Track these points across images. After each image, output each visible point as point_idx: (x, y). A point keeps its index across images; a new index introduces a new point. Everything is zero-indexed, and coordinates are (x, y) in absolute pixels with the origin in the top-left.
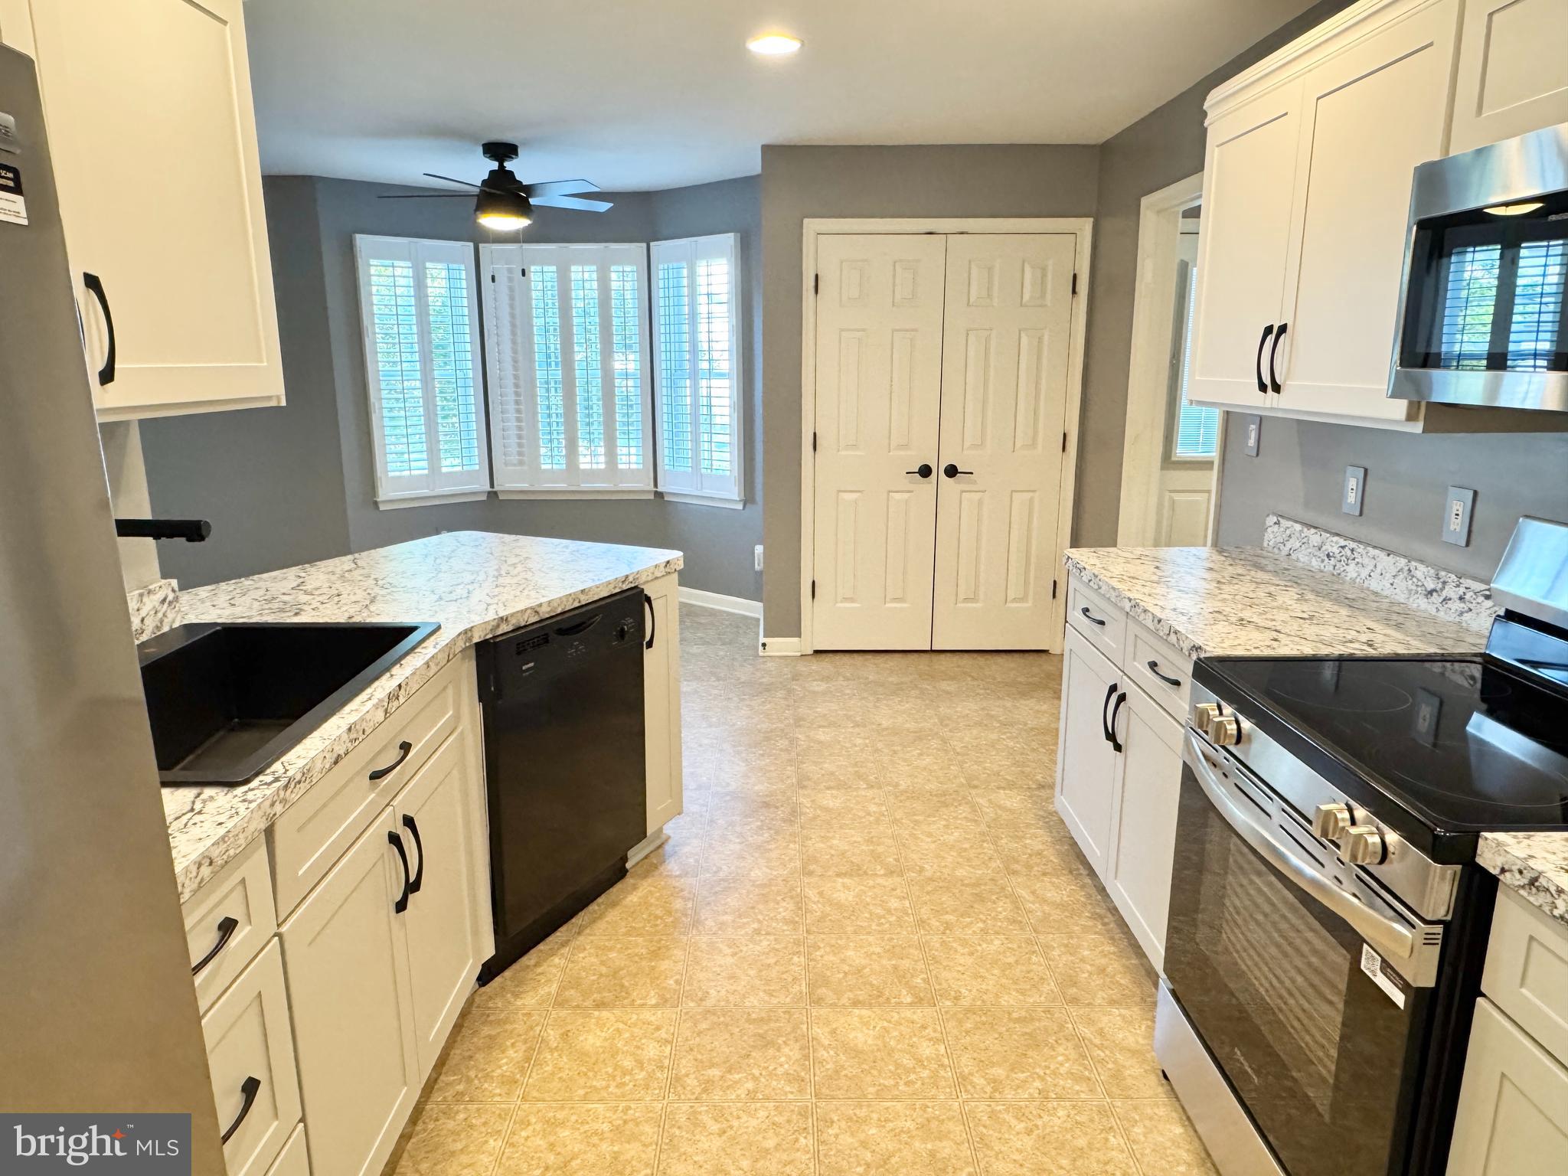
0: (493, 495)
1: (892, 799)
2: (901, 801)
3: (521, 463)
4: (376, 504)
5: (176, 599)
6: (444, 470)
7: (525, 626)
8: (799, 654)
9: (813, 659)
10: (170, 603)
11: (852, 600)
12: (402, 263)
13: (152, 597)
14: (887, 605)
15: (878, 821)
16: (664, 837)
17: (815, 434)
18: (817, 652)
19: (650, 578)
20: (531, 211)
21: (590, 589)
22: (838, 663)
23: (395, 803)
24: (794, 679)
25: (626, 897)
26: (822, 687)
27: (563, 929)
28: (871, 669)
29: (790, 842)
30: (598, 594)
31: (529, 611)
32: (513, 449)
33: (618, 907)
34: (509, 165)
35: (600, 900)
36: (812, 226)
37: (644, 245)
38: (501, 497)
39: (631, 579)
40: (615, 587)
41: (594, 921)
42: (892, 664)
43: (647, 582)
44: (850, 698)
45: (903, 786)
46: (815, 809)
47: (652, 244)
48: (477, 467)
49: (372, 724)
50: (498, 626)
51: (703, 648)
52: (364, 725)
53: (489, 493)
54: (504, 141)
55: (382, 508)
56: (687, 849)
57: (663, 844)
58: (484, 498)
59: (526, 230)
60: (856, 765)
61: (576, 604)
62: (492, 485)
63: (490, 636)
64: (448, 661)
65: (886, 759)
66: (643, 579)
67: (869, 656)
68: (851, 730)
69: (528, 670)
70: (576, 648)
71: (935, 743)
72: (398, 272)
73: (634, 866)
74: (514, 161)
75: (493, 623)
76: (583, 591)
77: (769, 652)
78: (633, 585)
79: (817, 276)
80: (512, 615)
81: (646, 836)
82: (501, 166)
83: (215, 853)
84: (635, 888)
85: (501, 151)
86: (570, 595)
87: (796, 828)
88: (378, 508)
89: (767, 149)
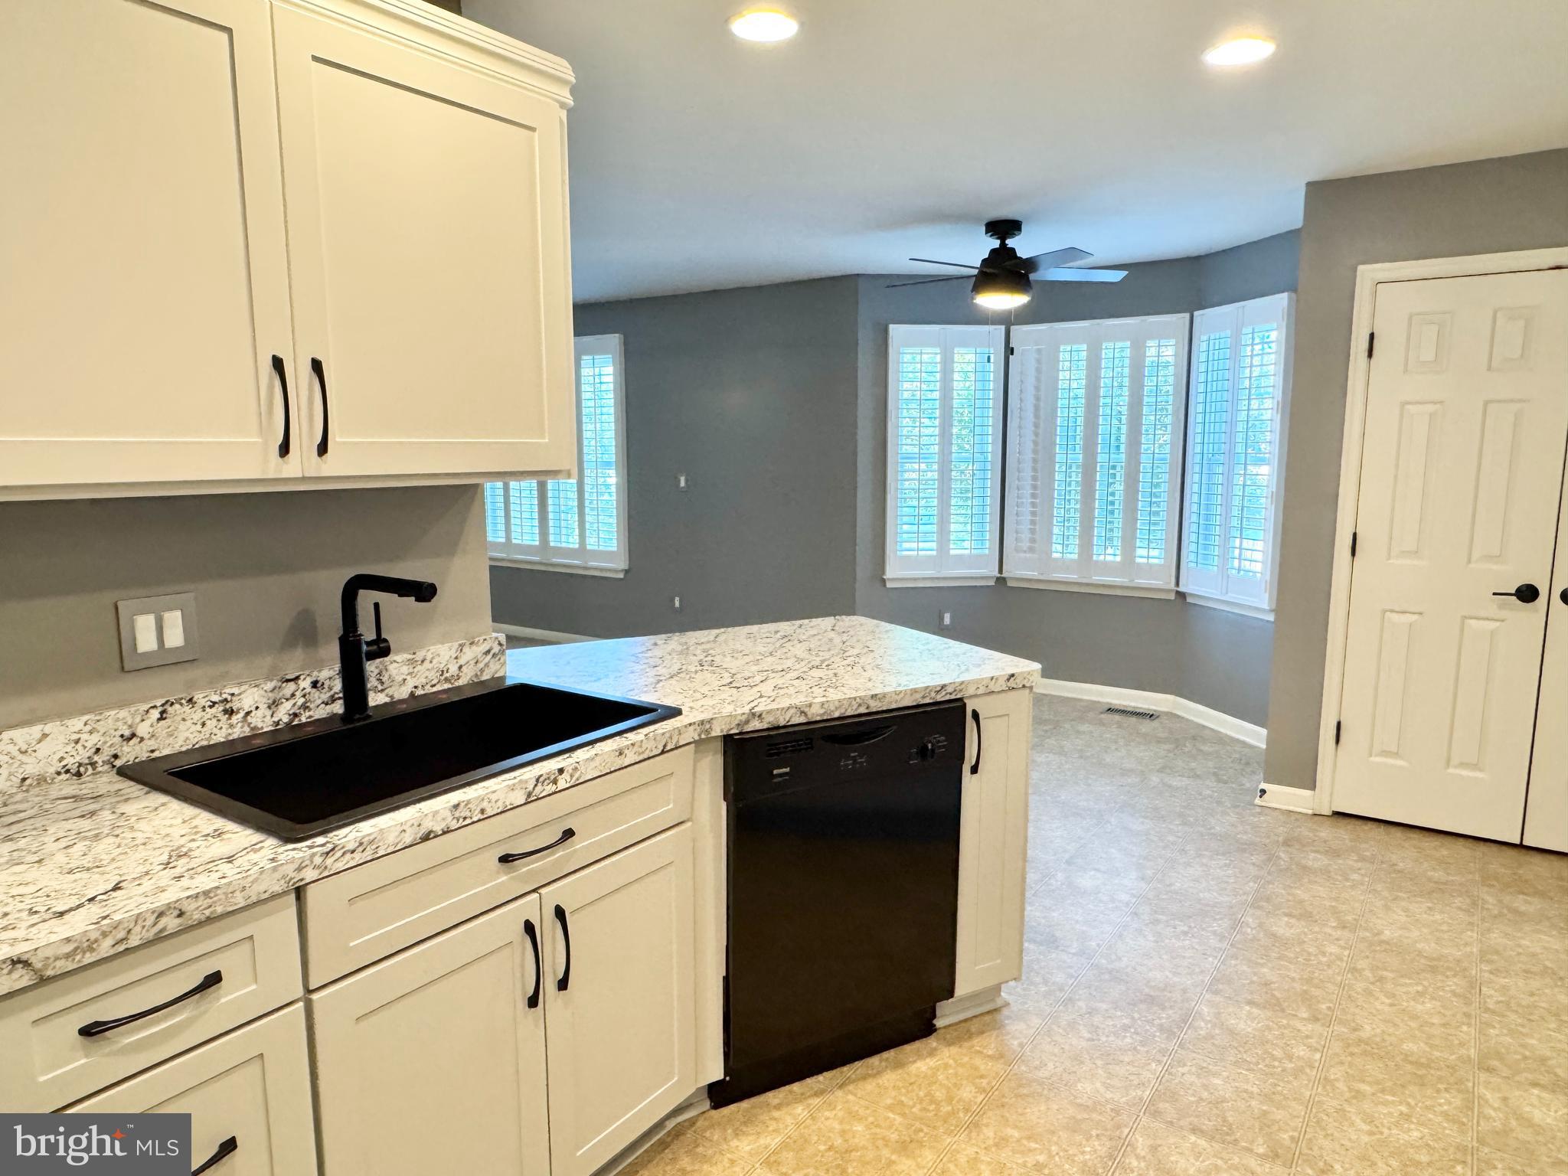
0: (1001, 581)
1: (1337, 1047)
2: (1352, 1054)
3: (1031, 550)
4: (884, 581)
5: (502, 652)
6: (952, 552)
7: (785, 727)
8: (1310, 812)
9: (1328, 822)
10: (494, 655)
11: (1396, 755)
12: (930, 350)
13: (474, 647)
14: (1451, 770)
15: (1298, 1072)
16: (999, 1003)
17: (1355, 535)
18: (1339, 815)
19: (980, 692)
20: (1031, 288)
21: (884, 696)
22: (1362, 835)
23: (543, 891)
24: (1287, 843)
25: (915, 1062)
26: (1322, 861)
27: (828, 1075)
28: (1406, 853)
29: (1153, 1060)
30: (896, 702)
31: (792, 711)
32: (1026, 536)
33: (900, 1071)
34: (1010, 243)
35: (885, 1055)
36: (1368, 273)
37: (1187, 316)
38: (1010, 584)
39: (950, 689)
40: (924, 697)
41: (864, 1078)
42: (1445, 852)
43: (971, 697)
44: (1353, 887)
45: (1367, 1032)
46: (1214, 1026)
47: (1196, 313)
48: (987, 552)
49: (500, 804)
50: (747, 722)
51: (1185, 781)
52: (485, 804)
53: (998, 579)
54: (1003, 218)
55: (889, 585)
56: (1021, 1026)
57: (995, 1010)
58: (992, 583)
59: (1025, 307)
60: (1309, 981)
61: (863, 710)
62: (1001, 571)
63: (735, 731)
64: (663, 752)
65: (1360, 986)
66: (971, 691)
67: (1415, 836)
68: (1329, 930)
69: (781, 775)
70: (854, 759)
71: (1454, 983)
72: (925, 357)
73: (945, 1027)
74: (1017, 237)
75: (739, 718)
76: (873, 696)
77: (1268, 801)
78: (953, 697)
79: (1372, 336)
80: (769, 712)
81: (952, 996)
82: (1003, 244)
83: (189, 907)
84: (932, 1053)
85: (1001, 228)
86: (855, 699)
87: (1172, 1045)
88: (885, 585)
89: (1312, 187)
